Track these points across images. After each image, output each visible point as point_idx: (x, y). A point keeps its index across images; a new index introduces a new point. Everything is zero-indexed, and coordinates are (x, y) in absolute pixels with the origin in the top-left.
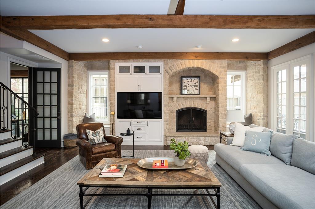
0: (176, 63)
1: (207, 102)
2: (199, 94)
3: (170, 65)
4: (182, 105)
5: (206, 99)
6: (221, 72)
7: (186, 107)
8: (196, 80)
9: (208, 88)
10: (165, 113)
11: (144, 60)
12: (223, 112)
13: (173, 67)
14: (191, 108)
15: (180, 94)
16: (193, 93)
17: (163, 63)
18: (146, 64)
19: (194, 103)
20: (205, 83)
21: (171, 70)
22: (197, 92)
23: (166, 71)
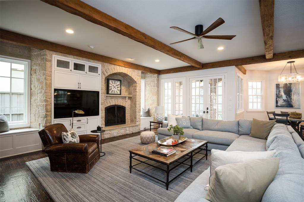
0: (110, 67)
1: (126, 101)
2: (121, 95)
3: (106, 68)
4: (109, 103)
5: (126, 98)
6: (138, 79)
7: (112, 104)
8: (119, 83)
9: (125, 90)
10: (101, 110)
11: (84, 59)
12: (139, 108)
13: (108, 70)
14: (116, 105)
15: (106, 93)
16: (116, 93)
17: (101, 65)
18: (87, 63)
19: (117, 102)
20: (124, 86)
21: (107, 72)
22: (119, 93)
23: (103, 72)
